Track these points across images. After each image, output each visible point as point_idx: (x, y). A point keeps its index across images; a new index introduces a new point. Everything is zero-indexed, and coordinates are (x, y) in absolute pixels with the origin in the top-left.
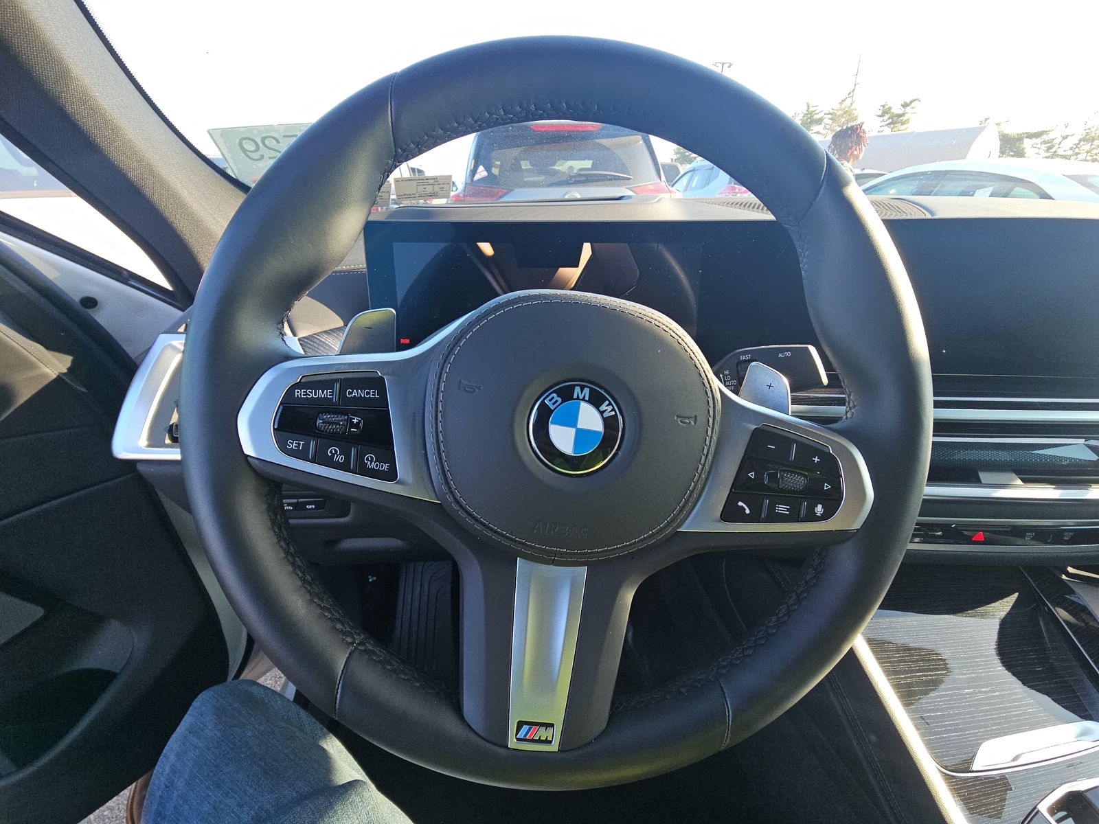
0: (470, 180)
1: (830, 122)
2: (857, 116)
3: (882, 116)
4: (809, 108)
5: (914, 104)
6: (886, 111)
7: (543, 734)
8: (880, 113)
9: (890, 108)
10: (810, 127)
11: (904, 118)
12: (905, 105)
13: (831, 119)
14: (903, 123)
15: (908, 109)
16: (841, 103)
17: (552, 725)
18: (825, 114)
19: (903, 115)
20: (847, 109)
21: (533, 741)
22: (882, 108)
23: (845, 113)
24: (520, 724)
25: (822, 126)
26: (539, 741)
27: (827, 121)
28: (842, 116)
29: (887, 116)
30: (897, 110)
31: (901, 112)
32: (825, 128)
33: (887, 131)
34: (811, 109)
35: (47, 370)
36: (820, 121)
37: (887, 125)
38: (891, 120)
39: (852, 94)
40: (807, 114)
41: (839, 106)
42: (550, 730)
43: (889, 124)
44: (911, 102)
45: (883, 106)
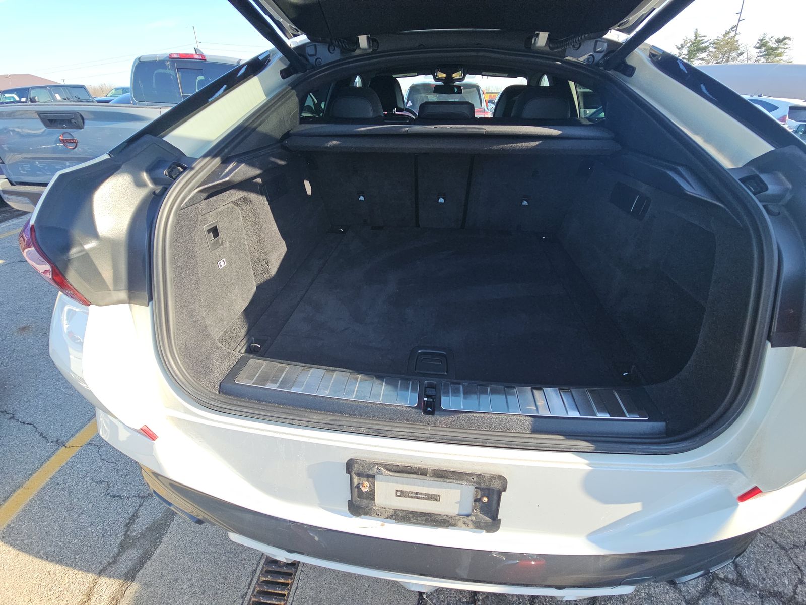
1: (714, 50)
2: (738, 47)
3: (759, 48)
5: (787, 41)
6: (762, 44)
8: (758, 45)
9: (767, 42)
10: (696, 54)
11: (779, 51)
12: (779, 41)
13: (715, 48)
14: (777, 56)
15: (781, 45)
16: (725, 35)
18: (710, 43)
19: (777, 49)
20: (729, 40)
23: (728, 44)
25: (707, 54)
27: (711, 49)
28: (725, 46)
29: (763, 49)
30: (773, 44)
31: (775, 46)
32: (709, 56)
33: (762, 60)
34: (698, 39)
36: (704, 49)
37: (763, 56)
38: (766, 52)
39: (735, 29)
40: (695, 43)
41: (723, 37)
43: (765, 55)
44: (784, 39)
45: (761, 40)
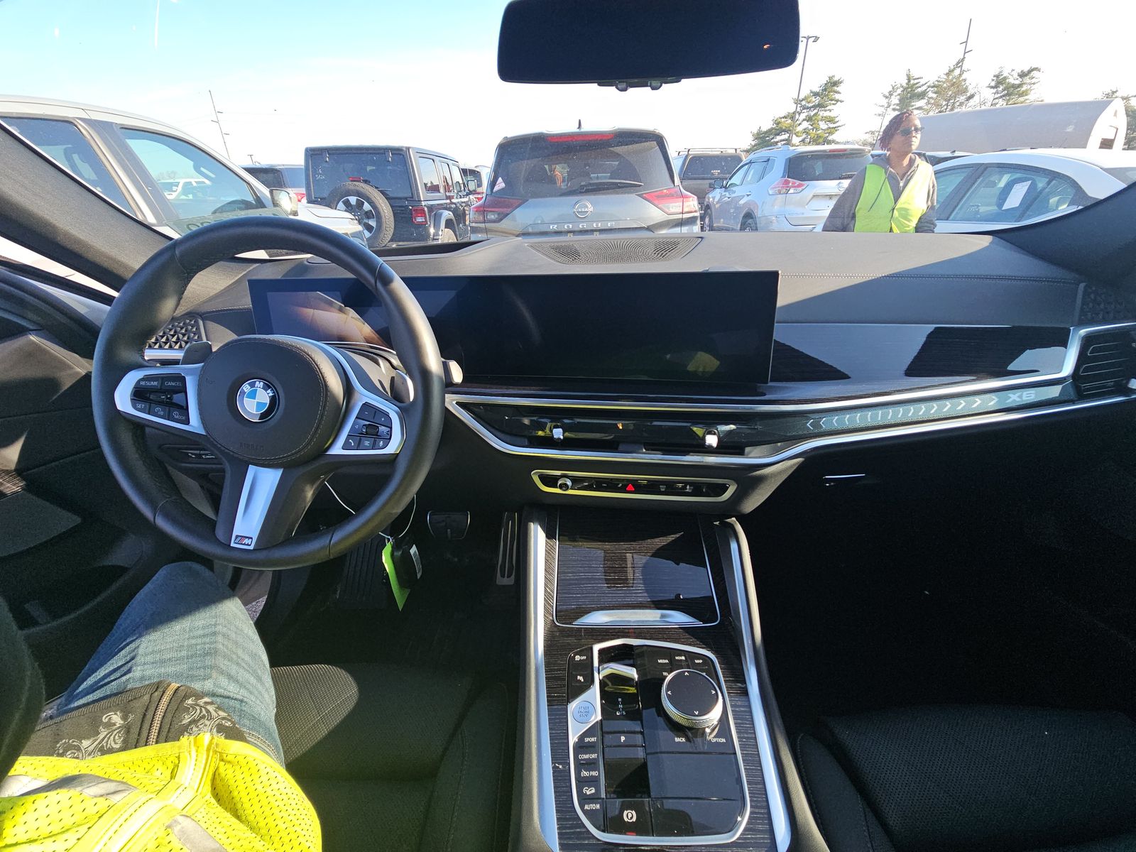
0: (489, 190)
1: (935, 96)
2: (966, 88)
3: (996, 87)
4: (909, 81)
5: (1034, 73)
6: (999, 81)
7: (246, 541)
8: (993, 84)
9: (1005, 78)
10: (910, 102)
11: (1024, 88)
12: (1023, 75)
13: (935, 93)
14: (1021, 95)
15: (1027, 80)
16: (948, 74)
17: (252, 538)
18: (929, 87)
19: (1020, 86)
20: (954, 80)
21: (241, 544)
22: (995, 78)
23: (953, 85)
24: (237, 537)
25: (925, 101)
26: (245, 544)
27: (931, 94)
28: (949, 88)
29: (1001, 87)
30: (1014, 80)
31: (1017, 82)
32: (928, 103)
33: (1001, 102)
34: (912, 82)
35: (79, 370)
36: (922, 95)
37: (1001, 97)
38: (1006, 92)
39: (961, 64)
40: (908, 88)
41: (945, 77)
42: (250, 540)
43: (1004, 96)
44: (1030, 71)
45: (997, 76)
